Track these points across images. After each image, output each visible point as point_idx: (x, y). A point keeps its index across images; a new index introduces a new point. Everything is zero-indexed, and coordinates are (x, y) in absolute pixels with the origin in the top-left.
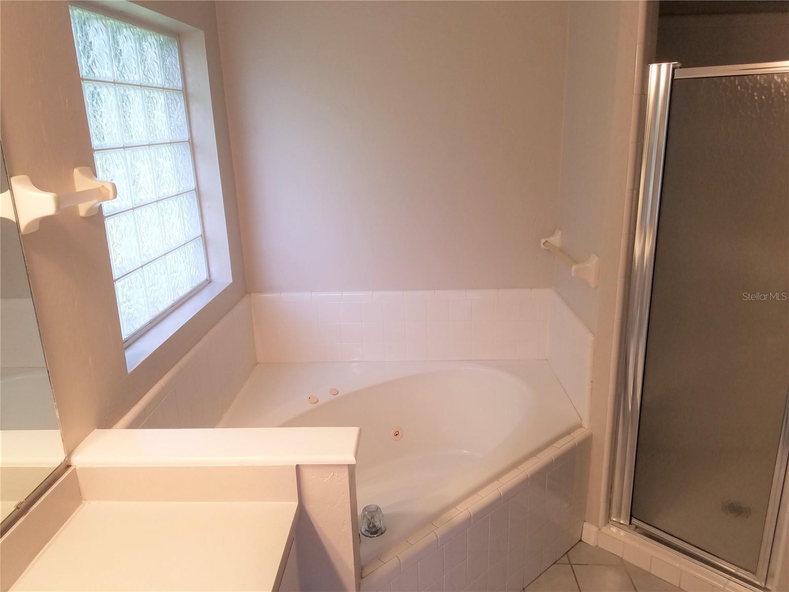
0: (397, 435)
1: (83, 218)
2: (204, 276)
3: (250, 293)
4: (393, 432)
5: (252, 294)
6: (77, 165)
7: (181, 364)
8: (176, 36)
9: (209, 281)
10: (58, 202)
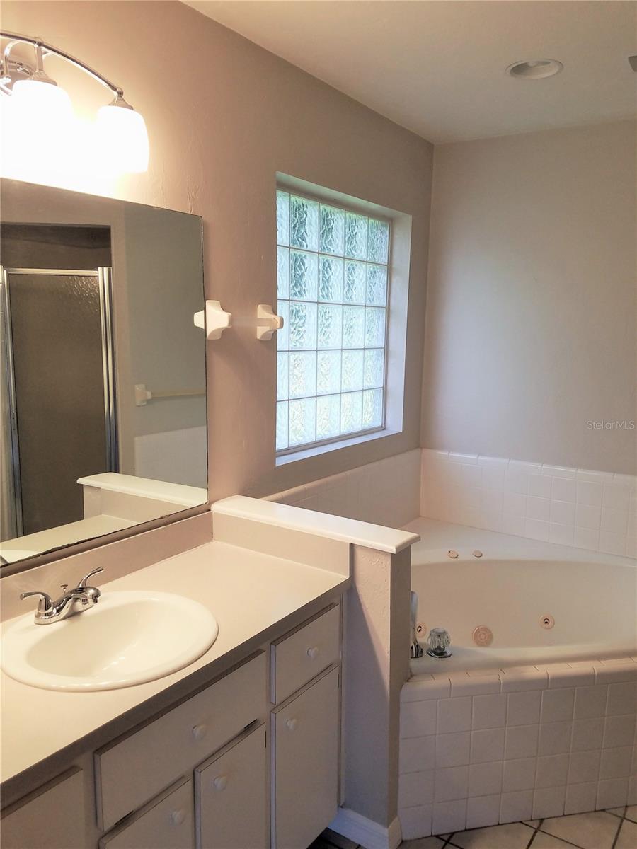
0: (546, 623)
1: (259, 340)
2: (379, 423)
3: (421, 448)
4: (542, 618)
5: (424, 450)
6: (262, 303)
7: (328, 479)
8: (390, 221)
9: (383, 428)
10: (231, 320)
